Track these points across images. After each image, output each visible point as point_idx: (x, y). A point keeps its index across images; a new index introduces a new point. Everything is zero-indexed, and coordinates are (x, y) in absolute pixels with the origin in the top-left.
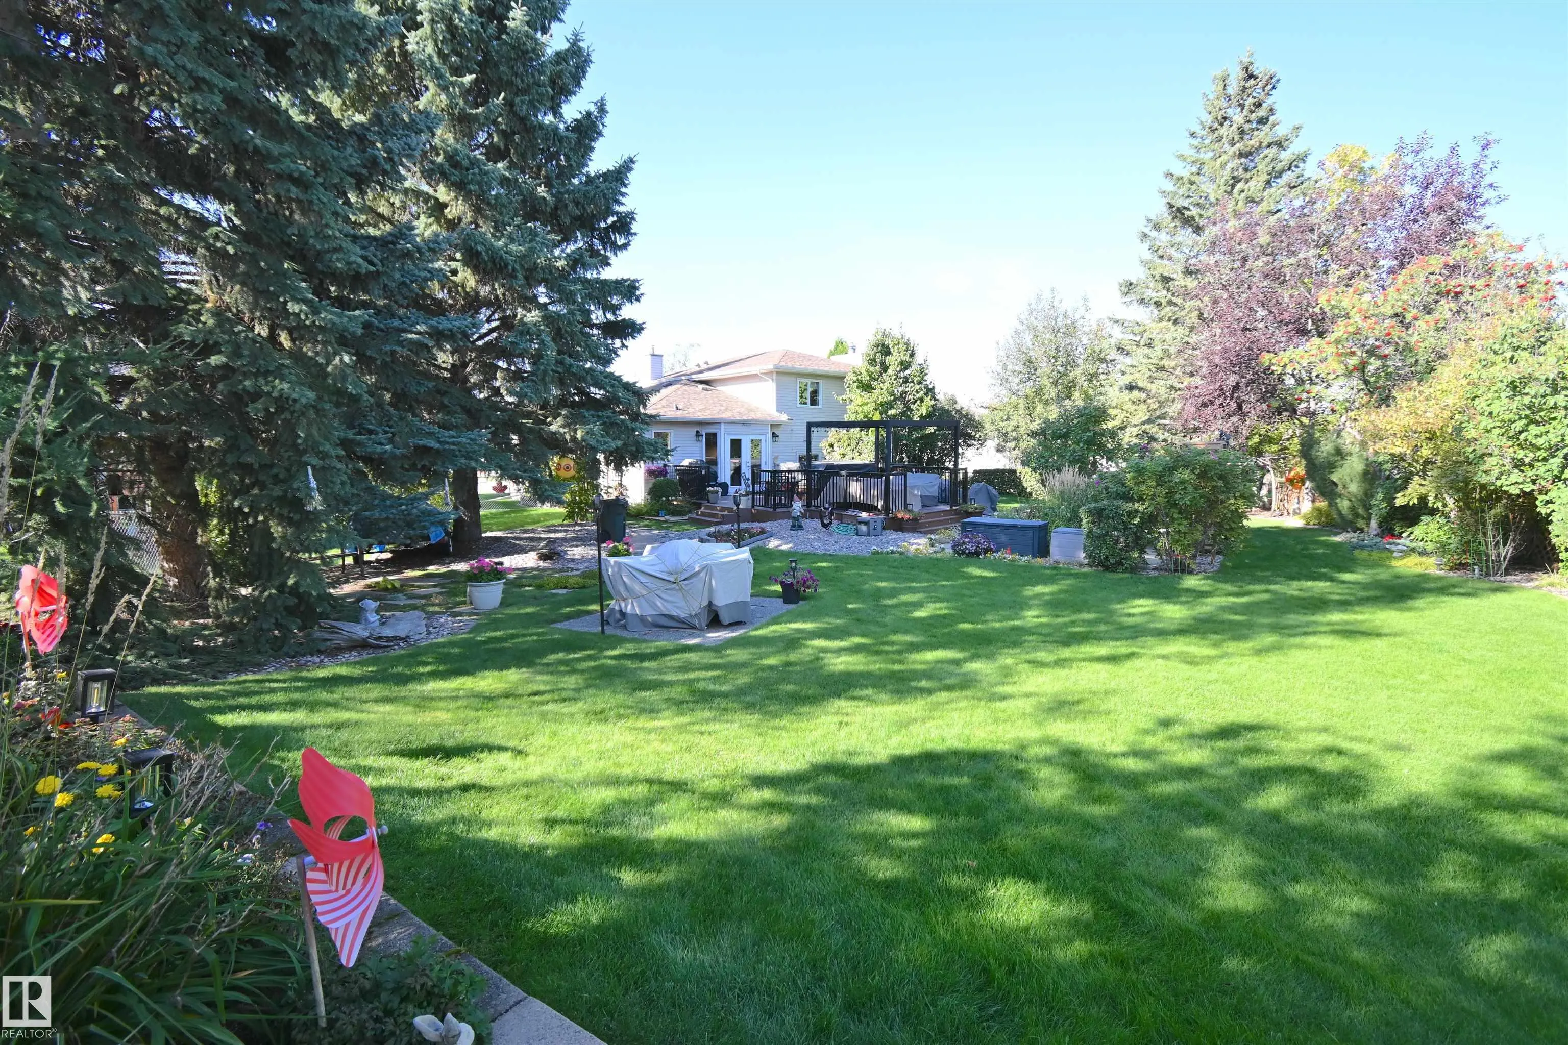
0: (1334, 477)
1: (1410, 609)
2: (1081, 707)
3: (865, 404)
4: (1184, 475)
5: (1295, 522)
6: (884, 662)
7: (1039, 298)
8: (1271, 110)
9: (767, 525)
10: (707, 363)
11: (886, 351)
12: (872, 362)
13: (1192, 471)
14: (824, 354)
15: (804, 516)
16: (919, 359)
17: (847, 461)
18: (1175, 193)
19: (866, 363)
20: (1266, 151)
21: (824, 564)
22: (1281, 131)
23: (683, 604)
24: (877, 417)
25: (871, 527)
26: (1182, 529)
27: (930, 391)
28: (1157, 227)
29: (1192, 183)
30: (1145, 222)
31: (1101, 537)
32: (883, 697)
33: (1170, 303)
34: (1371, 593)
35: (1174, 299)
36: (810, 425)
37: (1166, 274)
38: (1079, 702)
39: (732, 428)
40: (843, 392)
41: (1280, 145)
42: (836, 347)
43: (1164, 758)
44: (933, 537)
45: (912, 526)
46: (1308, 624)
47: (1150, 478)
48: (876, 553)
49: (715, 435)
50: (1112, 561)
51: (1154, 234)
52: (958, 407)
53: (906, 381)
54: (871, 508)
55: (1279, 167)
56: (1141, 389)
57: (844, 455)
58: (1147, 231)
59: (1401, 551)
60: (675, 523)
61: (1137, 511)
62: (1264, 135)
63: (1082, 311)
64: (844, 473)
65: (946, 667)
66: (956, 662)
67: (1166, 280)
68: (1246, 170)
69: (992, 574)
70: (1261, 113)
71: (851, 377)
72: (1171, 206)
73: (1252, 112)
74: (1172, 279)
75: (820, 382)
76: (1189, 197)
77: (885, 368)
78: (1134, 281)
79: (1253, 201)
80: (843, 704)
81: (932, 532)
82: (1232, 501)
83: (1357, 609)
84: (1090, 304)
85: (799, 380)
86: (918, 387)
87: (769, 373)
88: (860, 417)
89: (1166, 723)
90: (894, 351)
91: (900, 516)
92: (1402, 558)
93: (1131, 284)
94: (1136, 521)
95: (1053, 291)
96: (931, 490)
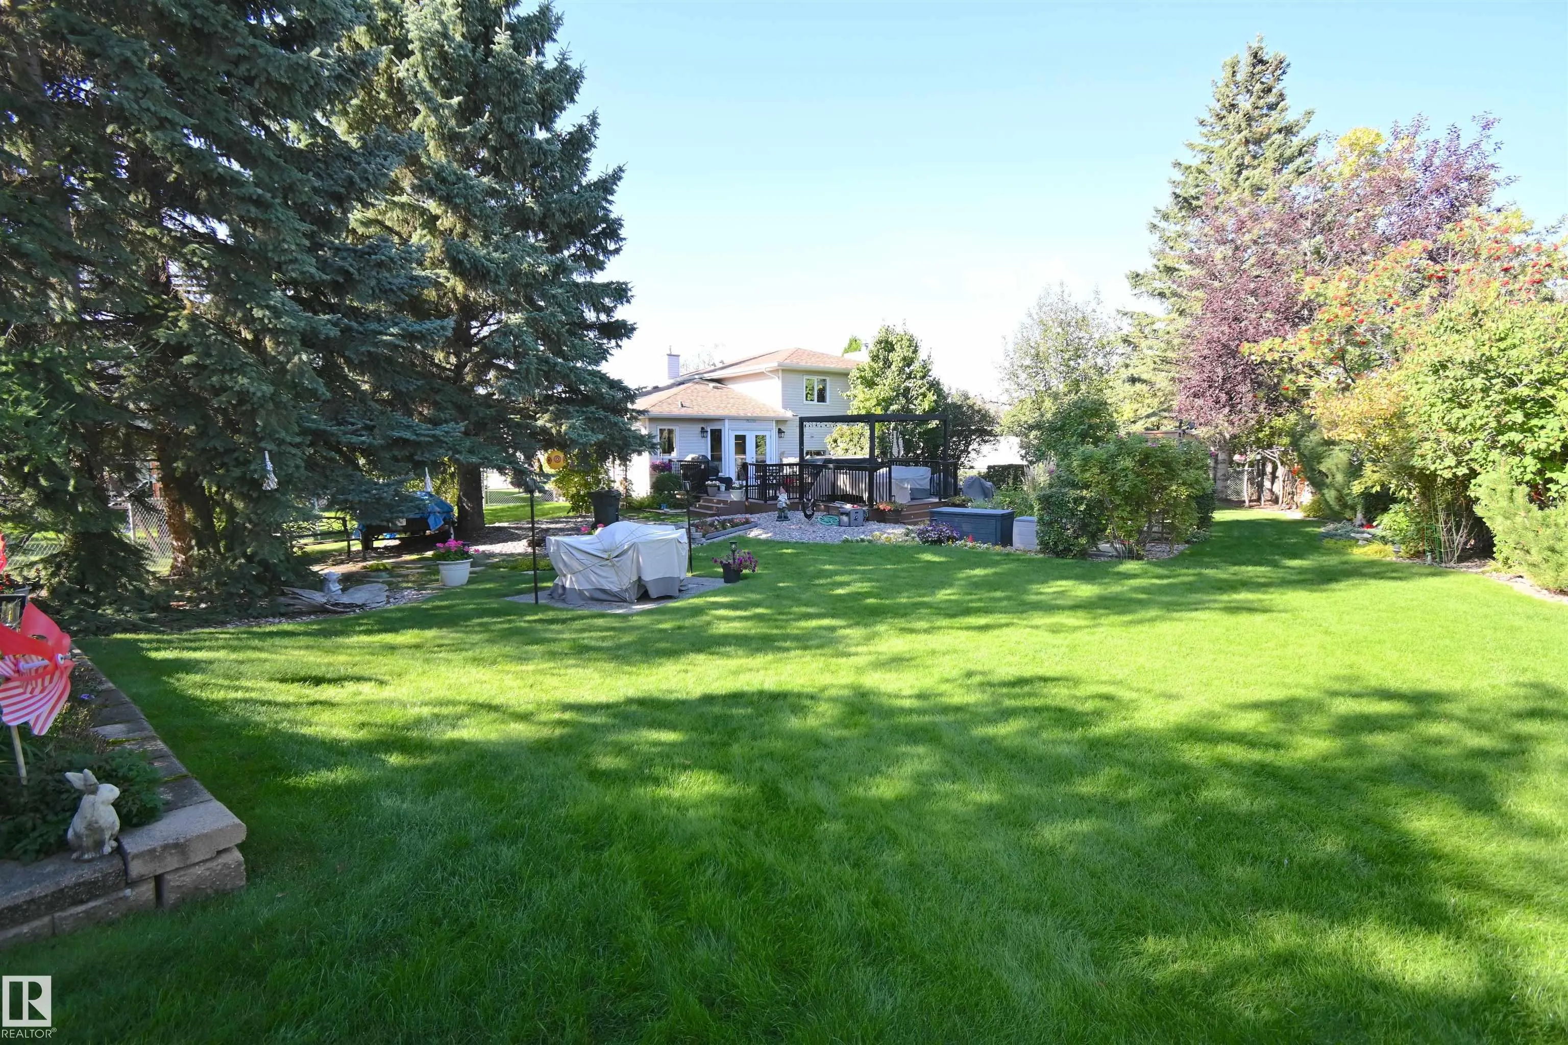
0: (1323, 468)
1: (1325, 590)
3: (868, 400)
4: (1128, 463)
5: (1297, 515)
7: (1049, 292)
8: (1281, 95)
9: (754, 518)
10: (722, 362)
11: (888, 346)
12: (875, 358)
13: (1133, 459)
14: (838, 352)
16: (922, 355)
17: (849, 456)
18: (1185, 183)
19: (869, 359)
20: (1276, 136)
21: (789, 551)
22: (1291, 117)
23: (615, 579)
24: (879, 411)
25: (852, 518)
26: (1125, 515)
27: (935, 386)
28: (1166, 217)
29: (1200, 172)
30: (1154, 213)
31: (1050, 524)
33: (1175, 294)
34: (1302, 577)
35: (1179, 290)
36: (802, 420)
37: (1170, 264)
38: (912, 659)
39: (736, 424)
40: (848, 388)
41: (1288, 131)
42: (850, 344)
44: (910, 527)
45: (895, 517)
46: (1204, 602)
48: (846, 541)
49: (720, 431)
50: (1061, 548)
51: (1163, 224)
52: (970, 402)
53: (909, 377)
54: (855, 499)
55: (1288, 153)
56: (1144, 381)
57: (847, 450)
58: (1156, 221)
59: (1366, 540)
60: (672, 515)
61: (1083, 498)
62: (1274, 120)
63: (1093, 305)
64: (831, 466)
65: (824, 633)
67: (1170, 270)
68: (1254, 157)
69: (942, 559)
70: (1271, 99)
71: (854, 373)
72: (1177, 196)
73: (1260, 98)
74: (1176, 270)
75: (828, 379)
76: (1197, 186)
77: (888, 364)
78: (1141, 272)
79: (1259, 189)
81: (910, 524)
82: (1174, 488)
83: (1272, 590)
84: (1102, 297)
85: (805, 377)
86: (920, 382)
87: (774, 371)
88: (863, 412)
89: (973, 675)
90: (897, 347)
91: (881, 507)
92: (1364, 546)
93: (1137, 275)
94: (1082, 508)
95: (1062, 284)
96: (922, 483)
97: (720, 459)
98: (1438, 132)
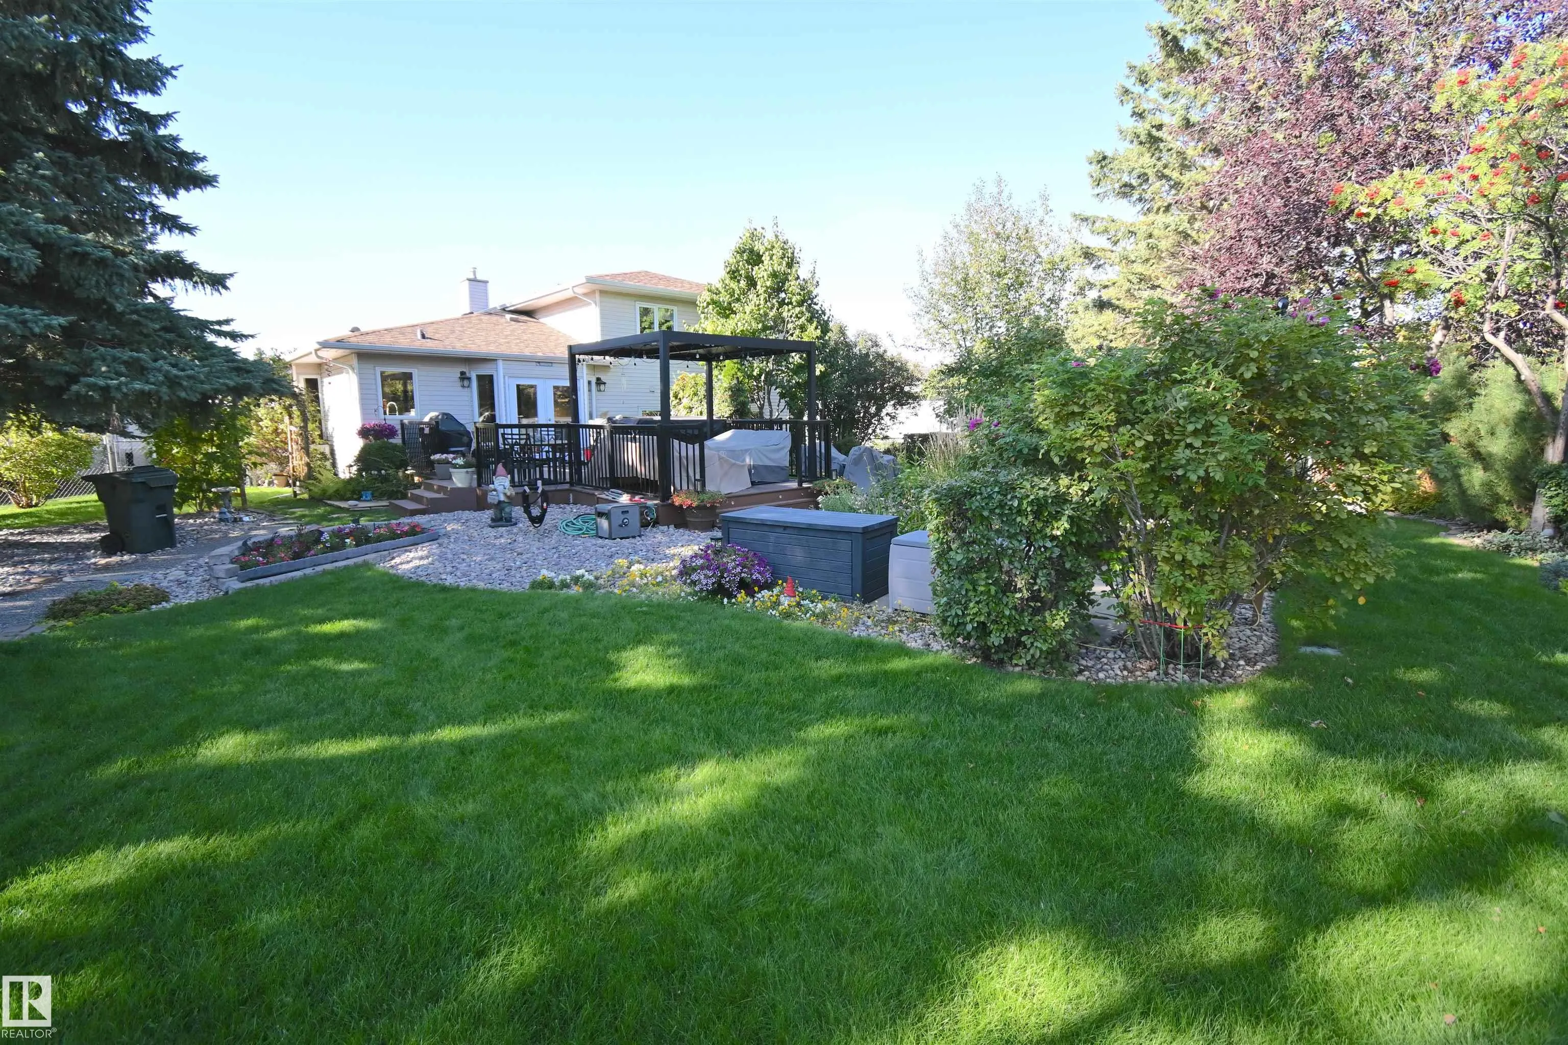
7: (979, 191)
11: (755, 259)
12: (734, 274)
13: (1231, 373)
16: (803, 272)
19: (726, 276)
25: (620, 523)
26: (1196, 555)
27: (817, 317)
30: (1127, 72)
31: (970, 570)
36: (576, 352)
39: (517, 367)
45: (706, 517)
47: (1099, 400)
48: (539, 583)
49: (490, 378)
56: (1115, 308)
57: (691, 409)
58: (1129, 86)
63: (1040, 213)
71: (705, 297)
75: (675, 309)
77: (751, 282)
78: (1109, 154)
84: (1051, 204)
86: (798, 310)
87: (589, 294)
90: (766, 258)
91: (679, 501)
93: (1104, 158)
94: (1061, 527)
95: (999, 182)
96: (776, 456)
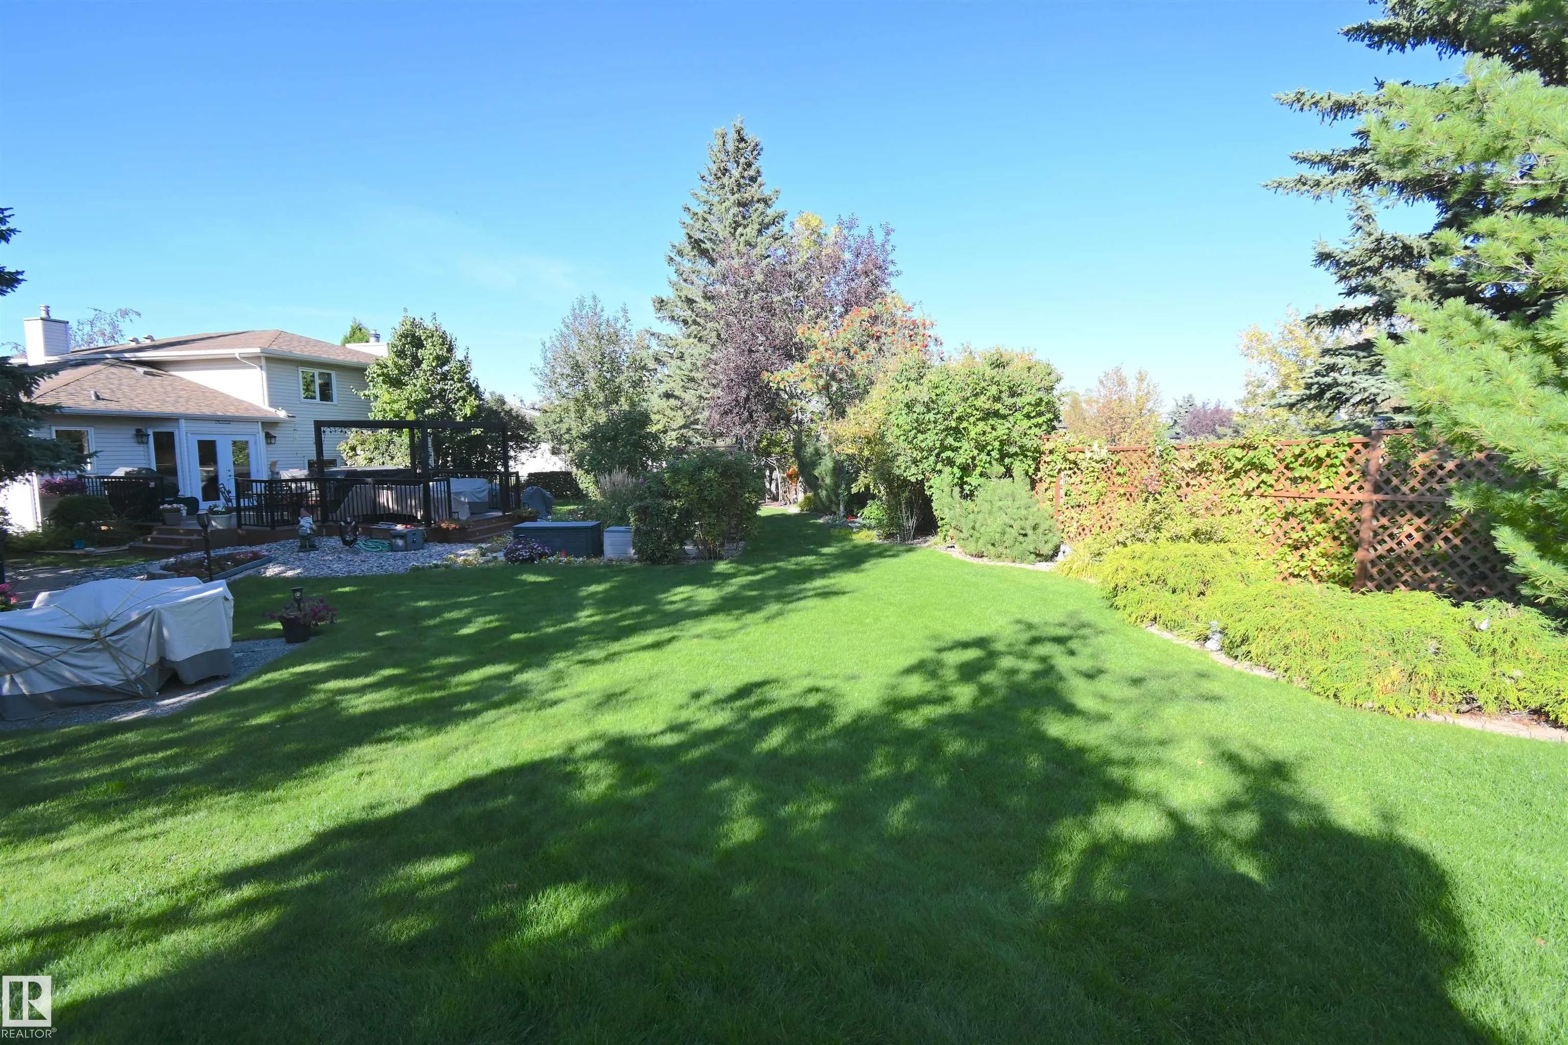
0: (816, 473)
1: (862, 571)
2: (627, 697)
3: (395, 402)
4: (709, 474)
5: (794, 510)
6: (423, 691)
7: (582, 304)
8: (758, 172)
9: (262, 549)
10: (150, 338)
11: (418, 343)
12: (401, 354)
13: (716, 471)
14: (338, 342)
15: (318, 533)
16: (459, 355)
17: (376, 466)
18: (693, 227)
19: (393, 355)
20: (757, 205)
21: (347, 589)
22: (767, 192)
23: (112, 667)
24: (411, 417)
25: (410, 541)
26: (712, 521)
27: (474, 390)
28: (680, 253)
29: (705, 220)
30: (671, 248)
31: (647, 533)
32: (418, 731)
33: (695, 322)
34: (841, 561)
35: (698, 319)
36: (319, 425)
37: (690, 296)
38: (625, 692)
39: (198, 426)
40: (366, 386)
41: (766, 201)
42: (353, 333)
43: (695, 727)
44: (484, 546)
45: (462, 536)
46: (801, 591)
47: (684, 477)
48: (416, 569)
49: (171, 435)
50: (658, 555)
51: (678, 259)
52: (507, 408)
53: (444, 377)
54: (408, 519)
55: (766, 220)
56: (677, 398)
57: (371, 460)
58: (673, 255)
59: (857, 527)
60: (104, 557)
61: (675, 507)
62: (752, 192)
63: (622, 321)
64: (369, 480)
65: (494, 683)
66: (507, 676)
67: (690, 301)
68: (744, 218)
69: (547, 579)
70: (752, 172)
71: (373, 369)
72: (690, 237)
73: (745, 170)
74: (695, 302)
75: (333, 373)
76: (703, 231)
77: (417, 362)
78: (665, 298)
79: (750, 245)
80: (368, 751)
81: (483, 541)
82: (747, 495)
83: (832, 575)
84: (629, 316)
85: (301, 369)
86: (459, 385)
87: (254, 359)
88: (390, 416)
89: (697, 696)
90: (428, 344)
91: (444, 525)
92: (858, 532)
93: (662, 301)
94: (676, 516)
95: (594, 298)
96: (481, 495)
97: (174, 472)
98: (861, 231)
